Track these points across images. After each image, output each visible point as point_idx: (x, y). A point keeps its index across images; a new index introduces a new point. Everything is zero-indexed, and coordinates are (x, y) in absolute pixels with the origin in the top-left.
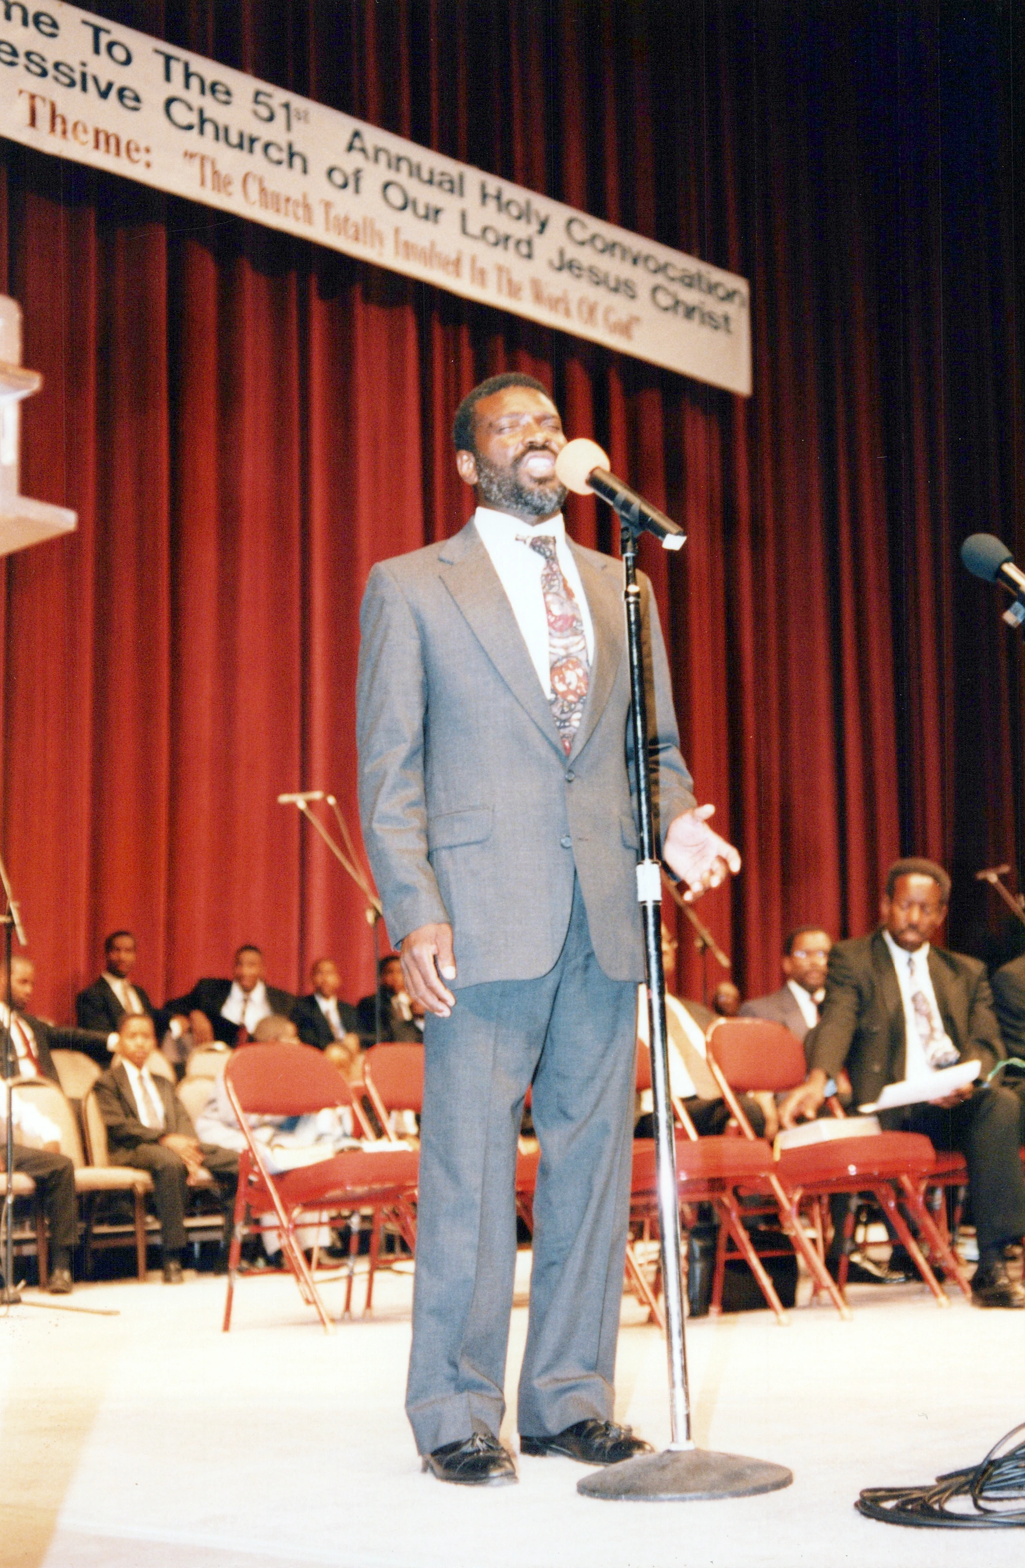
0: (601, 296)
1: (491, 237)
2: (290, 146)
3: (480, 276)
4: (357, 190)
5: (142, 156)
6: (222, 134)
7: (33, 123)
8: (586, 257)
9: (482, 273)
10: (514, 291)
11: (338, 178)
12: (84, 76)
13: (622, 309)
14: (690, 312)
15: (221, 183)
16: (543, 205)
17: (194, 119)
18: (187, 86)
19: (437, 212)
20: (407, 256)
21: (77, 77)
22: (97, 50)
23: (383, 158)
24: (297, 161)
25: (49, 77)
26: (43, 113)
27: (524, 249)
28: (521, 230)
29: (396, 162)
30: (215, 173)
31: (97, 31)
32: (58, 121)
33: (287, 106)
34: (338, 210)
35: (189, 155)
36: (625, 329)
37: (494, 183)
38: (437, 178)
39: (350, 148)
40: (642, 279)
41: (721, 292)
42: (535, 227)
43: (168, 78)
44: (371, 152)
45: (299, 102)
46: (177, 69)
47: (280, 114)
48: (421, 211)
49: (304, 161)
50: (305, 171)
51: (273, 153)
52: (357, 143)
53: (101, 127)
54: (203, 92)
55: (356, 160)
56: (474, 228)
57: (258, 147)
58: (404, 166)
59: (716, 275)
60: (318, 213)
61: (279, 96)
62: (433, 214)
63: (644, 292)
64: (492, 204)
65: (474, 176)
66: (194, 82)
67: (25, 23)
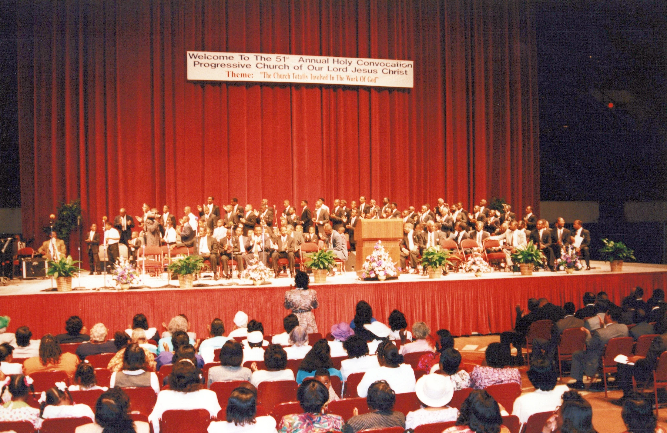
0: (367, 75)
1: (335, 70)
2: (285, 65)
3: (332, 78)
4: (301, 69)
5: (252, 76)
6: (269, 67)
7: (228, 76)
8: (363, 67)
9: (333, 77)
10: (341, 79)
11: (296, 68)
12: (239, 65)
13: (373, 76)
14: (394, 72)
15: (268, 76)
16: (349, 59)
17: (263, 66)
18: (261, 60)
19: (321, 68)
20: (314, 79)
21: (238, 66)
22: (242, 59)
23: (308, 61)
24: (287, 67)
25: (232, 67)
26: (231, 74)
27: (345, 70)
28: (344, 66)
29: (311, 61)
30: (267, 74)
31: (241, 56)
32: (234, 75)
33: (284, 58)
34: (296, 74)
35: (261, 73)
36: (374, 80)
37: (336, 59)
38: (321, 61)
39: (300, 60)
40: (379, 68)
41: (404, 66)
42: (348, 64)
43: (257, 59)
44: (305, 60)
45: (286, 56)
46: (259, 58)
47: (283, 59)
48: (317, 69)
49: (288, 67)
50: (288, 68)
51: (281, 67)
52: (301, 60)
53: (242, 73)
54: (265, 60)
55: (301, 63)
56: (331, 69)
57: (277, 67)
58: (313, 61)
59: (402, 62)
60: (291, 76)
61: (282, 56)
62: (321, 69)
63: (380, 72)
64: (336, 63)
65: (331, 59)
66: (263, 59)
67: (227, 59)
